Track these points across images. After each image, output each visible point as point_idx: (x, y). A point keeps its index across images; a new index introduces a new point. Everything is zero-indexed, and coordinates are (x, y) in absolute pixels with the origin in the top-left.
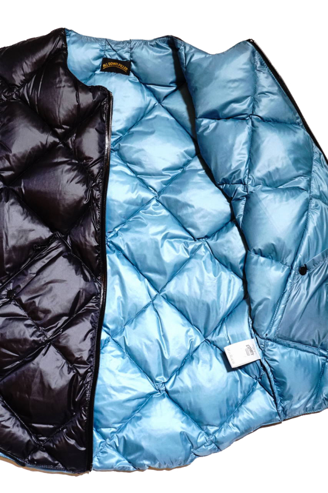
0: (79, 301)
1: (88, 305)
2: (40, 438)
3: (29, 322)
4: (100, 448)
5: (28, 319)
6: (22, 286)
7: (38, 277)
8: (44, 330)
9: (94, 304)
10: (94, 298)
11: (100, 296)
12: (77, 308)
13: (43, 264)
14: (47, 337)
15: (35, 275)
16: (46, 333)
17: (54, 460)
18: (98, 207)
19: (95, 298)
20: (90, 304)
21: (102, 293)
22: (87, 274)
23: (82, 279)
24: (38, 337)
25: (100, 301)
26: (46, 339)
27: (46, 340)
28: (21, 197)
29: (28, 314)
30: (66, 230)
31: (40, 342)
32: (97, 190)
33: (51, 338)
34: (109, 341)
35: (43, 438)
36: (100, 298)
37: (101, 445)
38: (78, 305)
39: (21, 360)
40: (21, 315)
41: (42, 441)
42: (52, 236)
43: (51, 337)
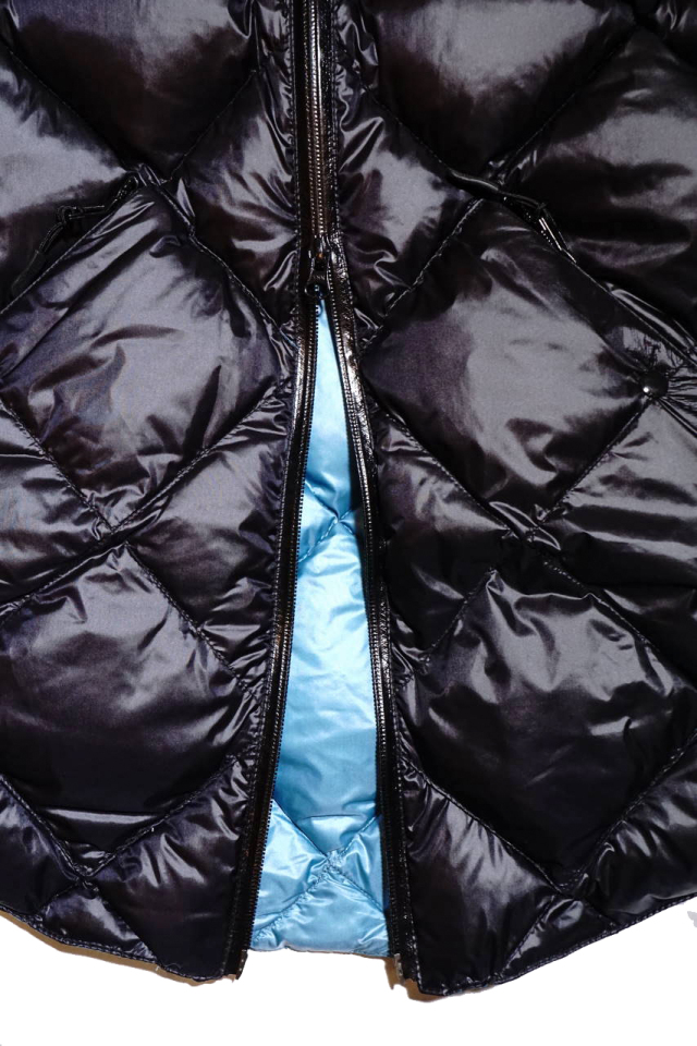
0: (218, 401)
1: (250, 419)
2: (86, 856)
3: (48, 472)
4: (310, 880)
5: (44, 462)
6: (23, 351)
7: (78, 316)
8: (98, 499)
9: (271, 416)
10: (269, 392)
11: (293, 387)
12: (211, 429)
13: (95, 273)
14: (108, 524)
15: (65, 310)
16: (103, 509)
17: (123, 929)
18: (283, 67)
19: (276, 393)
20: (258, 416)
21: (300, 376)
22: (245, 311)
23: (227, 327)
24: (78, 522)
25: (292, 403)
26: (103, 529)
27: (106, 536)
28: (10, 40)
29: (44, 446)
30: (171, 158)
31: (85, 540)
32: (276, 9)
33: (122, 528)
34: (332, 534)
35: (94, 855)
36: (291, 396)
37: (313, 869)
38: (215, 419)
39: (18, 598)
40: (19, 450)
41: (93, 863)
42: (125, 178)
43: (122, 523)
